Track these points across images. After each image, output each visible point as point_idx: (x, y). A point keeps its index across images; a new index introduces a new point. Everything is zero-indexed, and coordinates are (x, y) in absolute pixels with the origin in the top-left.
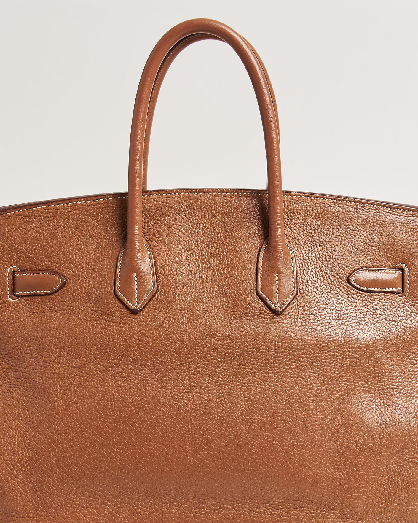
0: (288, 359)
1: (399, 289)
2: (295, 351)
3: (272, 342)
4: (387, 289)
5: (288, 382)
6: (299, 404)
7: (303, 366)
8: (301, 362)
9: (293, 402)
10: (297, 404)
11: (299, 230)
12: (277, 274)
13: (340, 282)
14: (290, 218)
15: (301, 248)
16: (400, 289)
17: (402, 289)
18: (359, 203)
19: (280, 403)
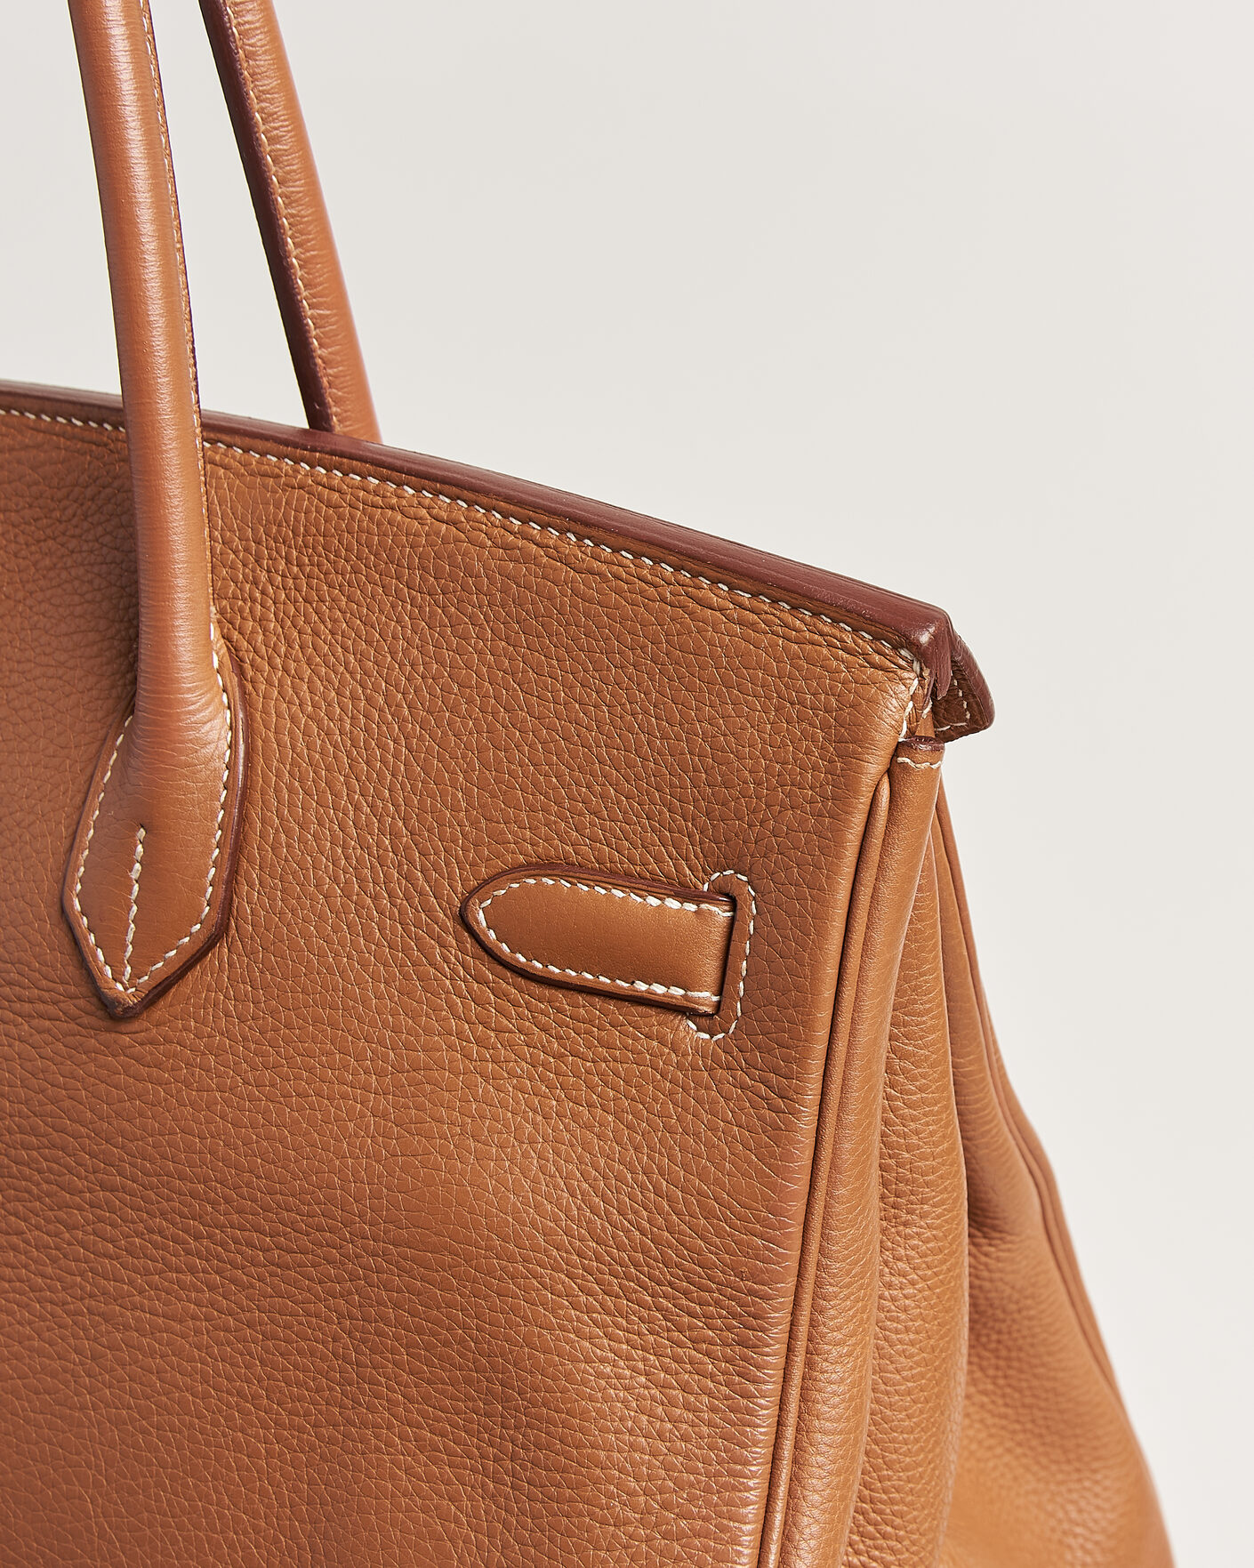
0: (141, 1227)
1: (705, 997)
2: (169, 1200)
3: (89, 1137)
4: (641, 986)
5: (127, 1327)
6: (150, 1434)
7: (192, 1270)
8: (188, 1252)
9: (133, 1420)
10: (144, 1432)
11: (316, 633)
12: (142, 833)
13: (429, 912)
14: (295, 569)
15: (293, 719)
16: (707, 994)
17: (715, 999)
18: (597, 545)
19: (83, 1408)
